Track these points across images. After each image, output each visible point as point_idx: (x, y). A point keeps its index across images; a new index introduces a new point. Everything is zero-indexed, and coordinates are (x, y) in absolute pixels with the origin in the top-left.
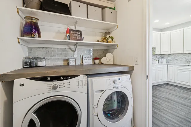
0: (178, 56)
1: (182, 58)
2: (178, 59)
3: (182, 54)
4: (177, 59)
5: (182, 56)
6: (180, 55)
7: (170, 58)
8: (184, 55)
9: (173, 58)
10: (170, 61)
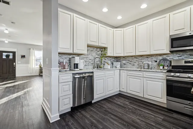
0: (131, 59)
1: (135, 61)
2: (132, 63)
3: (136, 57)
4: (130, 63)
5: (135, 59)
6: (133, 58)
7: (124, 62)
8: (137, 57)
9: (127, 61)
10: (124, 66)
